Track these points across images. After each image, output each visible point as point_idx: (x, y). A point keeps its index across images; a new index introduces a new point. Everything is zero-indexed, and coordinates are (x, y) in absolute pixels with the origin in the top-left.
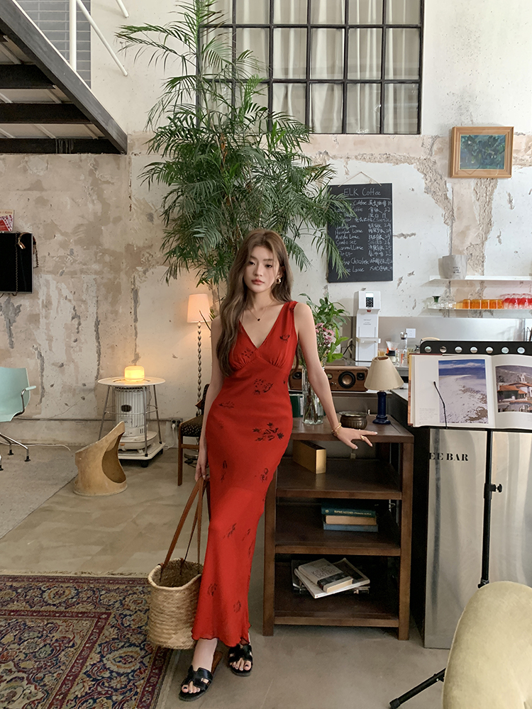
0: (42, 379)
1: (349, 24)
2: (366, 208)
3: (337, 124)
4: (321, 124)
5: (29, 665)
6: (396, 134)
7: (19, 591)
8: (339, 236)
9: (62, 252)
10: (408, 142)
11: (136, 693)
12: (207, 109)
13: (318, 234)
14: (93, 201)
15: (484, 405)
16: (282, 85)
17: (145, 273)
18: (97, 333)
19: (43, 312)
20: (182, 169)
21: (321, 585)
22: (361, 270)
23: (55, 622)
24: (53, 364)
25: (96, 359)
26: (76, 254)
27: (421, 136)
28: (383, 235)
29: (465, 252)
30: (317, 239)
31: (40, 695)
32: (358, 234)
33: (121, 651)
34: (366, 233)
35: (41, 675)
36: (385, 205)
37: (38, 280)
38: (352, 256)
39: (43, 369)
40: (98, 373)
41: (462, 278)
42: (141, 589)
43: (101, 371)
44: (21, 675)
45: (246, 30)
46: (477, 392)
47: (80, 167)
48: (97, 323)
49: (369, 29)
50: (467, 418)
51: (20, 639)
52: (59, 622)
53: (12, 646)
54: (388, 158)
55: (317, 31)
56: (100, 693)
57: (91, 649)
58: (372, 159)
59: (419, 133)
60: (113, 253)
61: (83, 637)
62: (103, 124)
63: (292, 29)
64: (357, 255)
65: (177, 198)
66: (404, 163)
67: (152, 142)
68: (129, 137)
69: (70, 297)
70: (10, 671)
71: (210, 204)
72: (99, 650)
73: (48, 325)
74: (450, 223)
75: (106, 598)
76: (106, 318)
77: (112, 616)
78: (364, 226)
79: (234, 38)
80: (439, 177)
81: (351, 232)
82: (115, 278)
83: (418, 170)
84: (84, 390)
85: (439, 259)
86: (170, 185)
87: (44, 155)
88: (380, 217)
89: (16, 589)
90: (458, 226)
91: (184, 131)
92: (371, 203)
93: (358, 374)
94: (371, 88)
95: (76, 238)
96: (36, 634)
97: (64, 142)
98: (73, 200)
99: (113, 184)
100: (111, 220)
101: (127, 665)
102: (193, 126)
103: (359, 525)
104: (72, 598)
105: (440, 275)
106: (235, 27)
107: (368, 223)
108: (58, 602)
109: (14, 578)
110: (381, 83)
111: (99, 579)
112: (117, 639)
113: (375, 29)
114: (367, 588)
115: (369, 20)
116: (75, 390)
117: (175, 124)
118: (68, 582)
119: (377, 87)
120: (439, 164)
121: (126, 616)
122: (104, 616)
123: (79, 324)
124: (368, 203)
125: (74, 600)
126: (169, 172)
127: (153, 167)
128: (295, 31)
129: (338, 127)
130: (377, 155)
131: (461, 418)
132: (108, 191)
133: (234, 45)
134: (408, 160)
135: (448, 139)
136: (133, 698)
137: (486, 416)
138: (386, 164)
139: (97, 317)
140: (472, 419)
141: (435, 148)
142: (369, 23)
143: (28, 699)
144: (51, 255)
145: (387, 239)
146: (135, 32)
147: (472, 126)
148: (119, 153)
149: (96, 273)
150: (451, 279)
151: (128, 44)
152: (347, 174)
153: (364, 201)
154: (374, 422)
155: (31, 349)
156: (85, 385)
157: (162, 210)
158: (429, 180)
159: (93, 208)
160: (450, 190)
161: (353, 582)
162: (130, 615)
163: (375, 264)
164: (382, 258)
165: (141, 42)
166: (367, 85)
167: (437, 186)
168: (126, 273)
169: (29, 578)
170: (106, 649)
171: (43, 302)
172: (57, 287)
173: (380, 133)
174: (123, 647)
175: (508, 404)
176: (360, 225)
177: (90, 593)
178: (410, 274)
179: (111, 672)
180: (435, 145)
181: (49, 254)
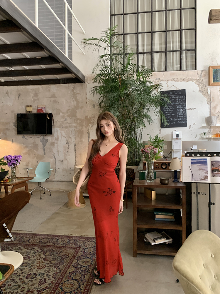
0: (55, 166)
1: (167, 30)
2: (176, 99)
3: (163, 67)
4: (158, 68)
5: (54, 262)
6: (187, 70)
7: (50, 239)
8: (165, 110)
9: (62, 120)
10: (191, 73)
11: (89, 272)
12: (114, 66)
13: (157, 110)
14: (73, 101)
15: (207, 175)
16: (142, 55)
17: (92, 127)
18: (75, 149)
19: (56, 141)
20: (105, 88)
21: (154, 240)
22: (174, 123)
23: (62, 249)
24: (60, 161)
25: (75, 158)
26: (67, 120)
27: (197, 70)
28: (183, 109)
29: (216, 115)
30: (156, 112)
31: (58, 271)
32: (172, 109)
33: (84, 259)
34: (176, 109)
35: (58, 265)
36: (183, 98)
37: (54, 130)
38: (170, 118)
39: (55, 163)
40: (75, 164)
41: (215, 125)
42: (91, 240)
43: (76, 163)
44: (52, 265)
45: (128, 36)
46: (204, 170)
47: (69, 89)
48: (75, 145)
49: (175, 31)
50: (201, 179)
51: (51, 254)
52: (64, 250)
53: (48, 256)
54: (184, 80)
55: (155, 34)
56: (77, 272)
57: (74, 258)
58: (177, 80)
59: (196, 69)
60: (80, 120)
61: (71, 255)
62: (77, 74)
63: (146, 34)
64: (172, 117)
65: (103, 99)
66: (190, 81)
67: (94, 79)
68: (86, 77)
69: (65, 136)
70: (48, 264)
71: (115, 101)
72: (77, 259)
73: (57, 146)
74: (209, 104)
75: (79, 243)
76: (78, 143)
77: (81, 248)
78: (175, 106)
79: (124, 39)
80: (204, 86)
81: (170, 109)
82: (81, 129)
83: (196, 83)
84: (70, 170)
85: (206, 118)
86: (101, 94)
87: (56, 85)
88: (181, 102)
89: (49, 239)
90: (213, 105)
91: (105, 74)
92: (177, 97)
93: (168, 164)
94: (176, 54)
95: (67, 114)
96: (56, 253)
97: (63, 80)
98: (66, 100)
99: (80, 94)
100: (80, 107)
101: (86, 264)
102: (109, 73)
103: (167, 219)
104: (67, 242)
105: (206, 124)
106: (124, 34)
107: (176, 105)
108: (63, 243)
109: (48, 235)
110: (180, 51)
111: (76, 237)
112: (83, 256)
113: (177, 31)
114: (171, 242)
115: (175, 28)
116: (67, 170)
117: (102, 72)
118: (66, 237)
119: (179, 53)
120: (204, 81)
121: (85, 249)
122: (78, 248)
123: (69, 146)
124: (176, 97)
125: (68, 243)
126: (101, 90)
127: (94, 88)
128: (147, 34)
129: (164, 69)
130: (179, 79)
131: (199, 179)
132: (79, 97)
133: (124, 42)
134: (192, 80)
135: (207, 71)
136: (88, 274)
137: (207, 178)
138: (183, 82)
139: (75, 143)
140: (202, 180)
141: (202, 75)
142: (175, 29)
143: (54, 272)
144: (59, 121)
145: (184, 111)
146: (88, 40)
147: (217, 65)
148: (83, 83)
149: (75, 127)
150: (211, 126)
151: (85, 45)
152: (167, 86)
153: (174, 96)
154: (173, 182)
155: (52, 155)
156: (70, 168)
157: (98, 103)
158: (200, 87)
159: (73, 103)
160: (209, 91)
161: (166, 240)
162: (87, 249)
163: (180, 121)
164: (183, 118)
165: (90, 44)
166: (175, 52)
167: (204, 89)
168: (85, 127)
169: (53, 235)
170: (79, 259)
171: (56, 138)
172: (61, 132)
173: (181, 70)
174: (85, 258)
175: (215, 174)
176: (173, 106)
177: (74, 241)
178: (194, 124)
179: (81, 266)
180: (202, 74)
181: (58, 120)
